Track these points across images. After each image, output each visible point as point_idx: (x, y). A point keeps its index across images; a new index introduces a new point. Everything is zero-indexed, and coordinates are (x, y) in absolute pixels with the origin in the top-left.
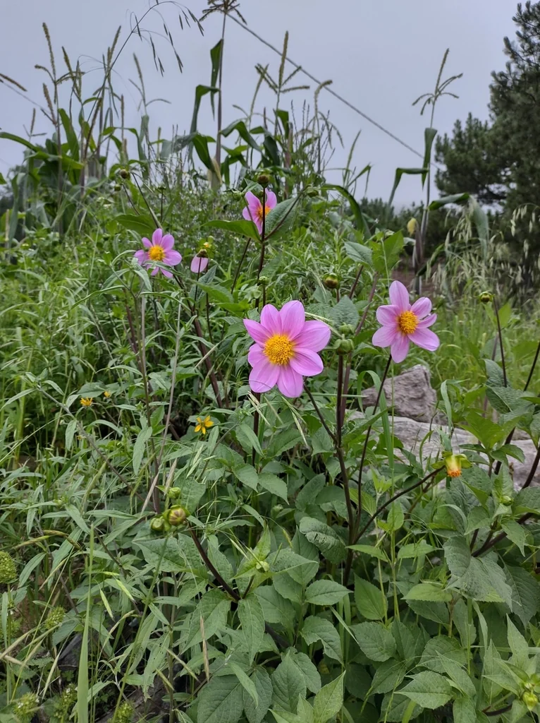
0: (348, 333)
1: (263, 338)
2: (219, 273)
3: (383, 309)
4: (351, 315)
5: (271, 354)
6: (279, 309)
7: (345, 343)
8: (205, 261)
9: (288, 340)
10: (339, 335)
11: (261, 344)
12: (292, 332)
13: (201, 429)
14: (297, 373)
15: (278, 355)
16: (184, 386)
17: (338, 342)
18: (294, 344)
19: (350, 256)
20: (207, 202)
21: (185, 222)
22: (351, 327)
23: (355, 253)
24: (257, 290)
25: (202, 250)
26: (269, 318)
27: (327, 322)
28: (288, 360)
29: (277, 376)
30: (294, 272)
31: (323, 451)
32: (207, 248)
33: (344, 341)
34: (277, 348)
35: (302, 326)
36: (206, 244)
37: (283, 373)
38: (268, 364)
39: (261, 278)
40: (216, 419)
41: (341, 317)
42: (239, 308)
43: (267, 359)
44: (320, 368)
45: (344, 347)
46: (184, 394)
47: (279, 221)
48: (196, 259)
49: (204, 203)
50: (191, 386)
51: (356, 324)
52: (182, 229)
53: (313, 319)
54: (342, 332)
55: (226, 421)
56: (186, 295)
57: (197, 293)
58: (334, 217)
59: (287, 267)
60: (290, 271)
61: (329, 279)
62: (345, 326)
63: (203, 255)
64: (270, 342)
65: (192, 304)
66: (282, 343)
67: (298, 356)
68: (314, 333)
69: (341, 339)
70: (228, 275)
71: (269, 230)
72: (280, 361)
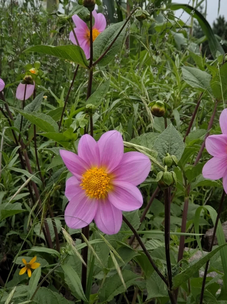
0: (171, 166)
1: (80, 171)
2: (51, 100)
3: (212, 138)
4: (176, 144)
5: (89, 186)
6: (97, 139)
7: (167, 175)
8: (31, 88)
9: (107, 172)
10: (162, 167)
11: (79, 176)
12: (111, 163)
13: (27, 273)
14: (116, 209)
15: (96, 188)
16: (13, 224)
17: (160, 174)
18: (112, 176)
19: (187, 82)
20: (40, 24)
21: (17, 45)
22: (175, 158)
23: (193, 78)
24: (83, 119)
25: (27, 76)
26: (87, 149)
27: (150, 153)
28: (107, 195)
29: (95, 211)
30: (131, 98)
31: (159, 295)
32: (33, 74)
33: (165, 173)
34: (94, 181)
35: (121, 157)
36: (32, 70)
37: (101, 208)
38: (85, 198)
39: (88, 106)
40: (44, 260)
41: (166, 147)
42: (65, 137)
43: (84, 194)
44: (139, 202)
45: (166, 180)
46: (12, 232)
47: (107, 46)
48: (21, 86)
49: (37, 25)
50: (21, 224)
51: (181, 154)
52: (13, 53)
53: (133, 149)
54: (165, 164)
55: (55, 262)
56: (10, 124)
57: (23, 122)
58: (179, 39)
59: (123, 92)
60: (126, 97)
61: (156, 107)
62: (169, 157)
63: (28, 82)
64: (88, 173)
65: (18, 134)
66: (100, 176)
67: (118, 190)
68: (133, 165)
69: (164, 171)
70: (61, 102)
71: (97, 55)
72: (98, 195)
